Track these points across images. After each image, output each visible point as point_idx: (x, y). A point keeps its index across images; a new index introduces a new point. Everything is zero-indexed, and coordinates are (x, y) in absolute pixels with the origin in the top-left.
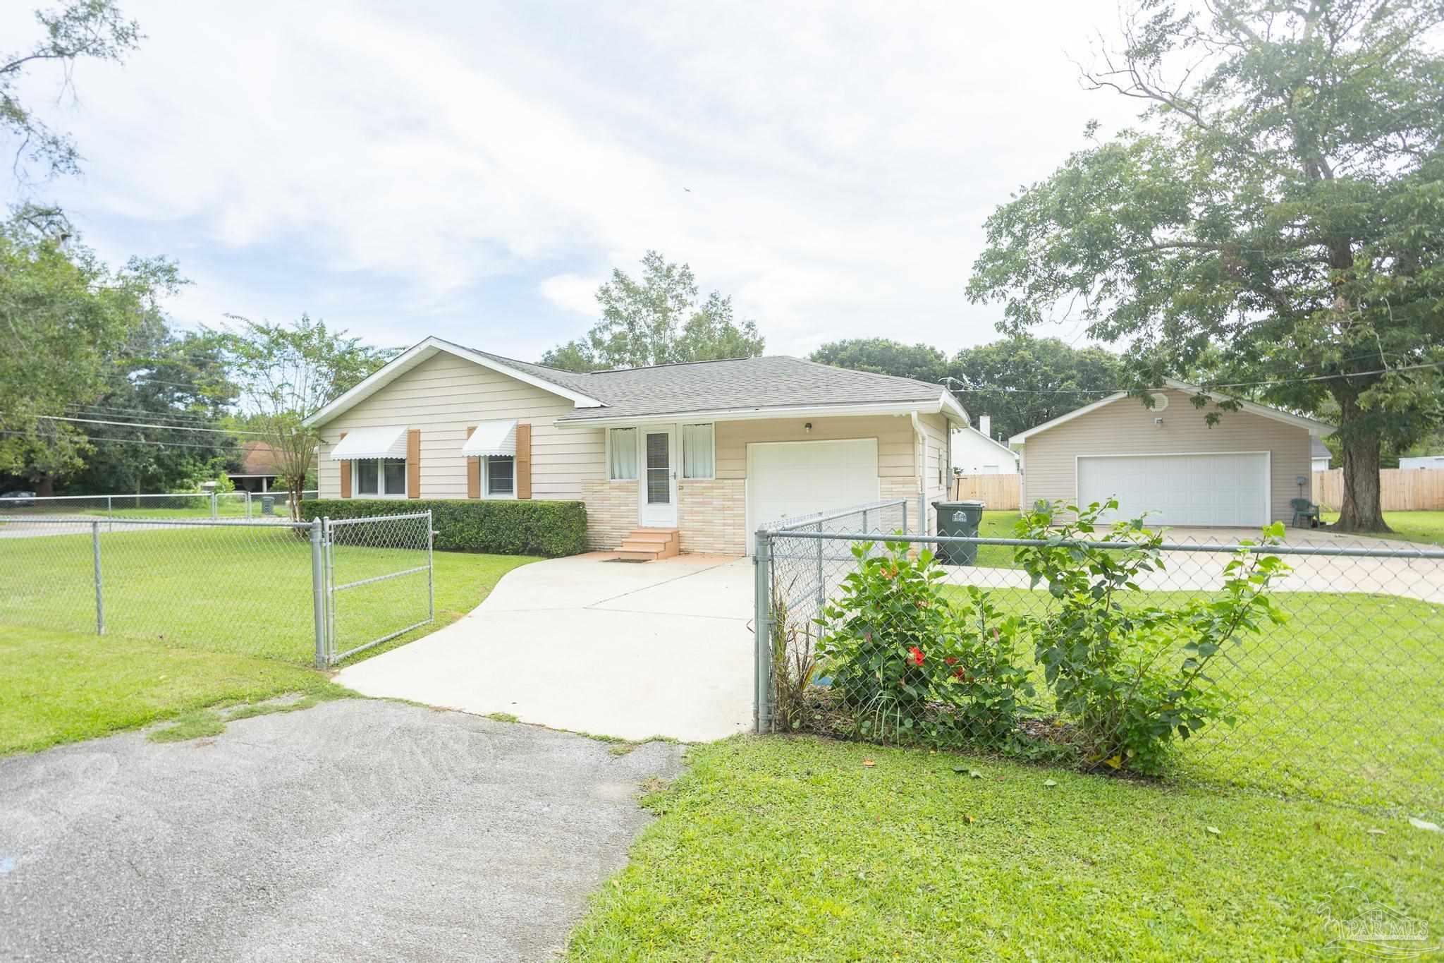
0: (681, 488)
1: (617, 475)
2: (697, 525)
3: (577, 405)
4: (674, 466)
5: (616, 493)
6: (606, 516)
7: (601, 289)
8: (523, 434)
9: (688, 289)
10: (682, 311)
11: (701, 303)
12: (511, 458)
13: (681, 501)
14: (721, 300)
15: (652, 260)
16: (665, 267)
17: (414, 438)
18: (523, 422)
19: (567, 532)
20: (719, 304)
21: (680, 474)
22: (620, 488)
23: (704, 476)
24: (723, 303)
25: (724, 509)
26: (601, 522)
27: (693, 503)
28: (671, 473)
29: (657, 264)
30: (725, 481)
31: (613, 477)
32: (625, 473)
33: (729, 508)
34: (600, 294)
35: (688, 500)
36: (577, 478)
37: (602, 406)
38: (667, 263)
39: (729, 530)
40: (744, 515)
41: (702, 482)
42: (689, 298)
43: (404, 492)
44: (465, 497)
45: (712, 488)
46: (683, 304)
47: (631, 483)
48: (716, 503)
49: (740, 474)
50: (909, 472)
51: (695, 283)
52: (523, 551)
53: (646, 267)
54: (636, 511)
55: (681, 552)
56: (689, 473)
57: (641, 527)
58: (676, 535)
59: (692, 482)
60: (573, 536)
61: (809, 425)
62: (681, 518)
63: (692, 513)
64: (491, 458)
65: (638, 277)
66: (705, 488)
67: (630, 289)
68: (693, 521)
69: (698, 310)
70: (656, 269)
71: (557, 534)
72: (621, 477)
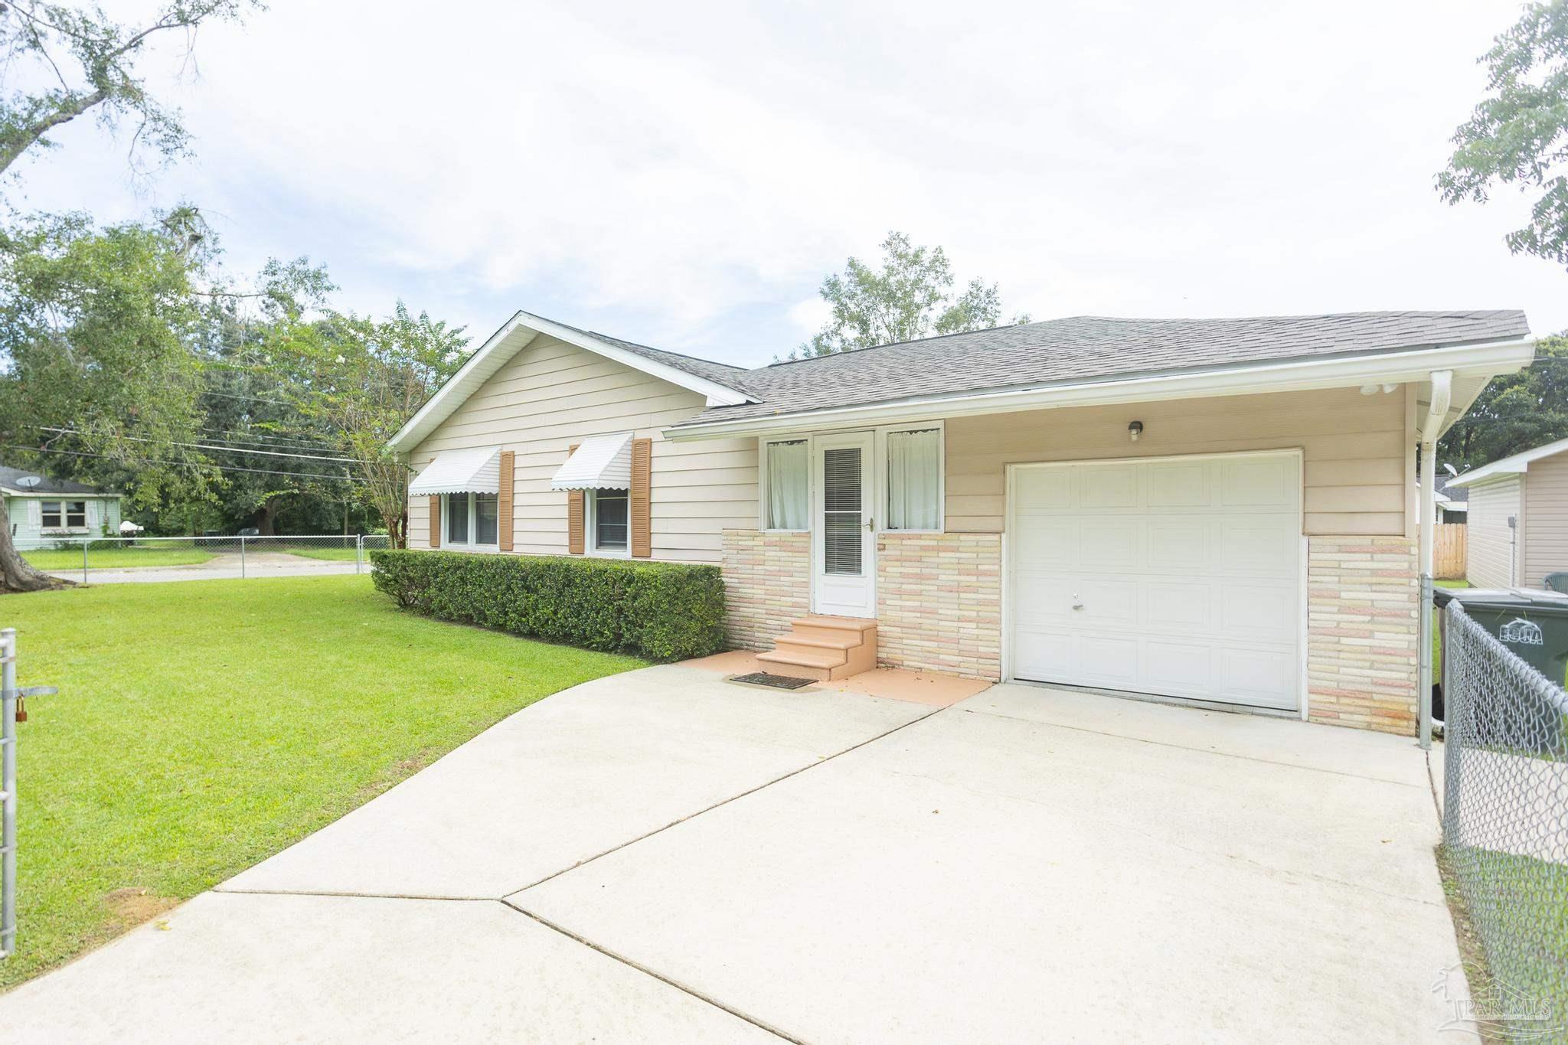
0: (882, 548)
1: (777, 521)
2: (910, 617)
3: (710, 403)
4: (871, 505)
5: (772, 553)
6: (758, 592)
7: (828, 283)
8: (640, 453)
9: (941, 279)
10: (933, 306)
11: (957, 296)
12: (625, 492)
13: (881, 570)
14: (984, 289)
15: (894, 242)
16: (911, 252)
17: (507, 461)
18: (641, 435)
19: (683, 621)
20: (982, 295)
21: (881, 523)
22: (781, 545)
23: (925, 527)
24: (988, 294)
25: (959, 589)
26: (750, 601)
27: (903, 575)
28: (865, 520)
29: (902, 247)
30: (963, 537)
31: (771, 526)
32: (790, 519)
33: (968, 588)
34: (826, 289)
35: (894, 569)
36: (716, 527)
37: (748, 403)
38: (914, 245)
39: (970, 629)
40: (997, 603)
41: (920, 537)
42: (942, 290)
43: (496, 543)
44: (565, 552)
45: (937, 549)
46: (933, 297)
47: (799, 535)
48: (947, 577)
49: (994, 524)
50: (1391, 524)
51: (949, 272)
52: (616, 647)
53: (887, 253)
54: (806, 584)
55: (880, 665)
56: (898, 519)
57: (812, 615)
58: (871, 634)
59: (902, 538)
60: (695, 626)
61: (1137, 426)
62: (881, 602)
63: (900, 593)
64: (601, 492)
65: (876, 264)
66: (924, 548)
67: (863, 280)
68: (902, 608)
69: (954, 303)
70: (900, 257)
71: (663, 624)
72: (784, 526)
